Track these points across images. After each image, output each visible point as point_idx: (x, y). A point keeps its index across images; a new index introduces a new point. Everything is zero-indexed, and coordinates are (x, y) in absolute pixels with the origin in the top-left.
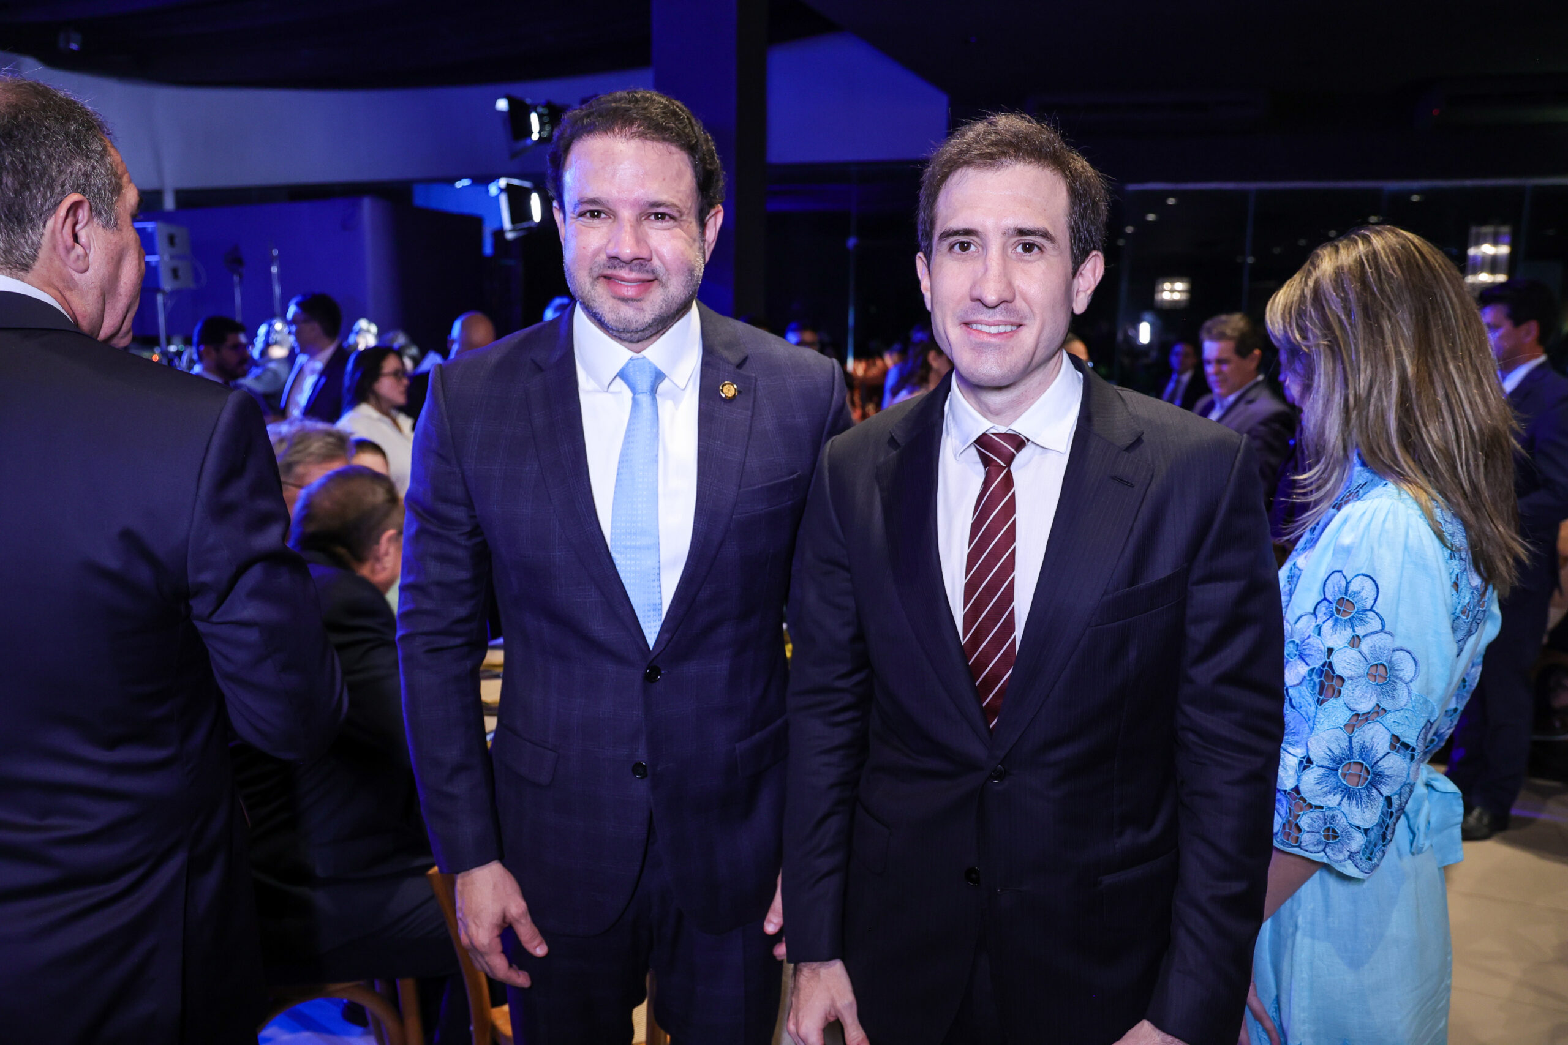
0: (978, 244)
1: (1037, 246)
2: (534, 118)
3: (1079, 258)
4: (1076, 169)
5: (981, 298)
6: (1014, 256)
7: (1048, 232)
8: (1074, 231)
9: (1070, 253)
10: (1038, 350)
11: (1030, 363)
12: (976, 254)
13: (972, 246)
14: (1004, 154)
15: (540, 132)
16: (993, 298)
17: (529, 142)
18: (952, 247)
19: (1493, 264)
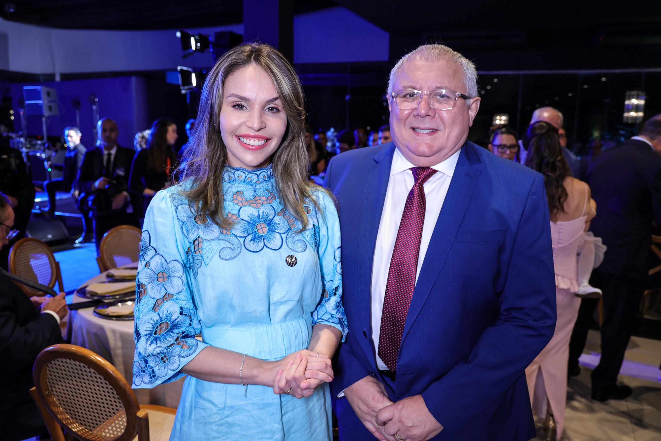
2: (193, 40)
15: (195, 46)
17: (191, 50)
19: (637, 108)
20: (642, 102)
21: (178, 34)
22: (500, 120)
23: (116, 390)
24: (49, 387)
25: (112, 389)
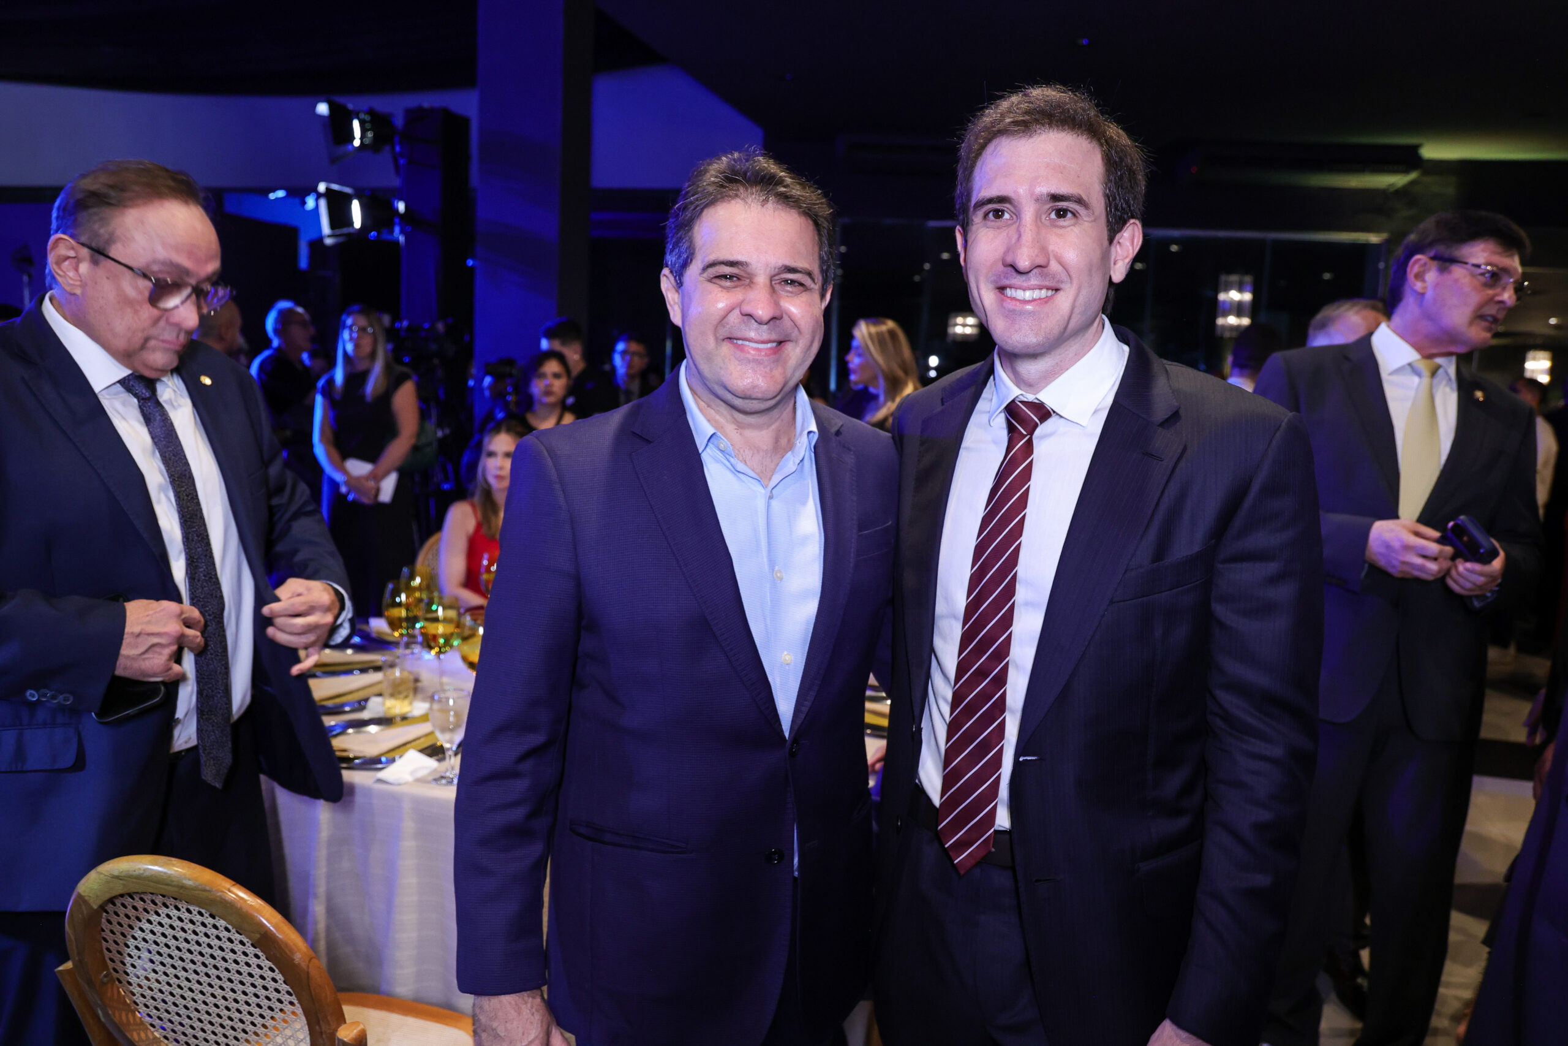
0: (1012, 212)
1: (1070, 211)
2: (356, 124)
3: (1115, 226)
4: (1111, 137)
5: (1015, 263)
6: (1047, 223)
7: (1082, 198)
8: (1110, 200)
9: (1106, 221)
10: (1074, 315)
11: (1066, 328)
12: (1010, 222)
13: (1006, 214)
14: (1037, 121)
15: (362, 138)
16: (1027, 263)
17: (350, 147)
18: (986, 216)
19: (1239, 309)
20: (1247, 297)
21: (323, 108)
22: (964, 325)
23: (281, 972)
24: (109, 962)
25: (272, 970)
